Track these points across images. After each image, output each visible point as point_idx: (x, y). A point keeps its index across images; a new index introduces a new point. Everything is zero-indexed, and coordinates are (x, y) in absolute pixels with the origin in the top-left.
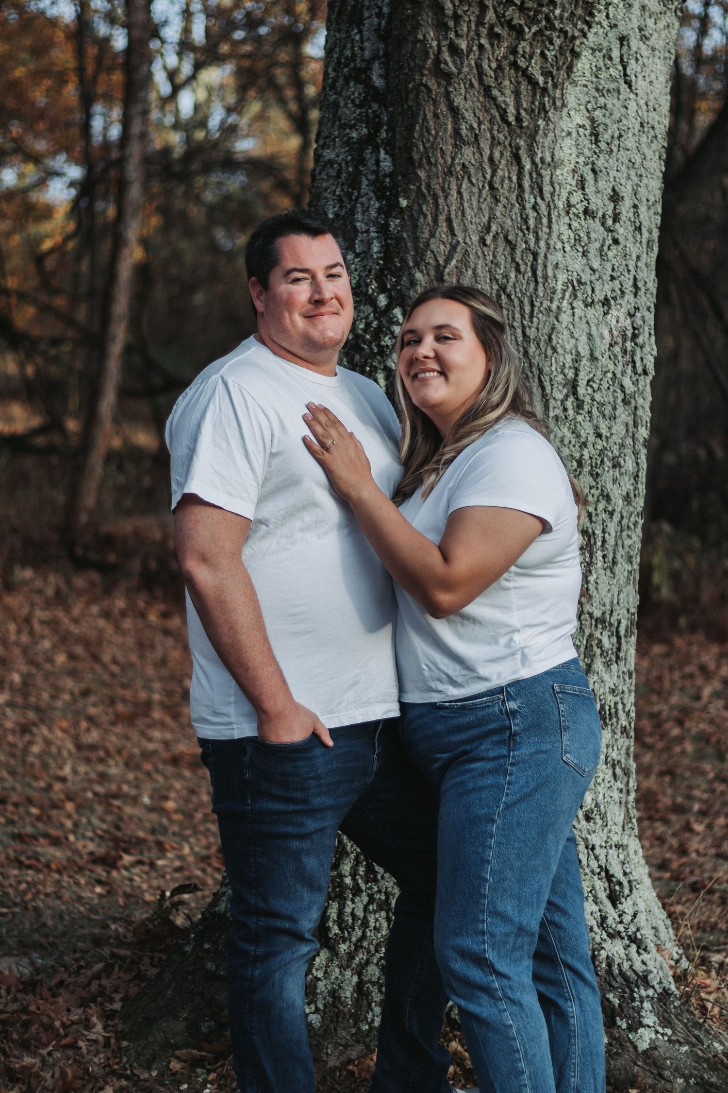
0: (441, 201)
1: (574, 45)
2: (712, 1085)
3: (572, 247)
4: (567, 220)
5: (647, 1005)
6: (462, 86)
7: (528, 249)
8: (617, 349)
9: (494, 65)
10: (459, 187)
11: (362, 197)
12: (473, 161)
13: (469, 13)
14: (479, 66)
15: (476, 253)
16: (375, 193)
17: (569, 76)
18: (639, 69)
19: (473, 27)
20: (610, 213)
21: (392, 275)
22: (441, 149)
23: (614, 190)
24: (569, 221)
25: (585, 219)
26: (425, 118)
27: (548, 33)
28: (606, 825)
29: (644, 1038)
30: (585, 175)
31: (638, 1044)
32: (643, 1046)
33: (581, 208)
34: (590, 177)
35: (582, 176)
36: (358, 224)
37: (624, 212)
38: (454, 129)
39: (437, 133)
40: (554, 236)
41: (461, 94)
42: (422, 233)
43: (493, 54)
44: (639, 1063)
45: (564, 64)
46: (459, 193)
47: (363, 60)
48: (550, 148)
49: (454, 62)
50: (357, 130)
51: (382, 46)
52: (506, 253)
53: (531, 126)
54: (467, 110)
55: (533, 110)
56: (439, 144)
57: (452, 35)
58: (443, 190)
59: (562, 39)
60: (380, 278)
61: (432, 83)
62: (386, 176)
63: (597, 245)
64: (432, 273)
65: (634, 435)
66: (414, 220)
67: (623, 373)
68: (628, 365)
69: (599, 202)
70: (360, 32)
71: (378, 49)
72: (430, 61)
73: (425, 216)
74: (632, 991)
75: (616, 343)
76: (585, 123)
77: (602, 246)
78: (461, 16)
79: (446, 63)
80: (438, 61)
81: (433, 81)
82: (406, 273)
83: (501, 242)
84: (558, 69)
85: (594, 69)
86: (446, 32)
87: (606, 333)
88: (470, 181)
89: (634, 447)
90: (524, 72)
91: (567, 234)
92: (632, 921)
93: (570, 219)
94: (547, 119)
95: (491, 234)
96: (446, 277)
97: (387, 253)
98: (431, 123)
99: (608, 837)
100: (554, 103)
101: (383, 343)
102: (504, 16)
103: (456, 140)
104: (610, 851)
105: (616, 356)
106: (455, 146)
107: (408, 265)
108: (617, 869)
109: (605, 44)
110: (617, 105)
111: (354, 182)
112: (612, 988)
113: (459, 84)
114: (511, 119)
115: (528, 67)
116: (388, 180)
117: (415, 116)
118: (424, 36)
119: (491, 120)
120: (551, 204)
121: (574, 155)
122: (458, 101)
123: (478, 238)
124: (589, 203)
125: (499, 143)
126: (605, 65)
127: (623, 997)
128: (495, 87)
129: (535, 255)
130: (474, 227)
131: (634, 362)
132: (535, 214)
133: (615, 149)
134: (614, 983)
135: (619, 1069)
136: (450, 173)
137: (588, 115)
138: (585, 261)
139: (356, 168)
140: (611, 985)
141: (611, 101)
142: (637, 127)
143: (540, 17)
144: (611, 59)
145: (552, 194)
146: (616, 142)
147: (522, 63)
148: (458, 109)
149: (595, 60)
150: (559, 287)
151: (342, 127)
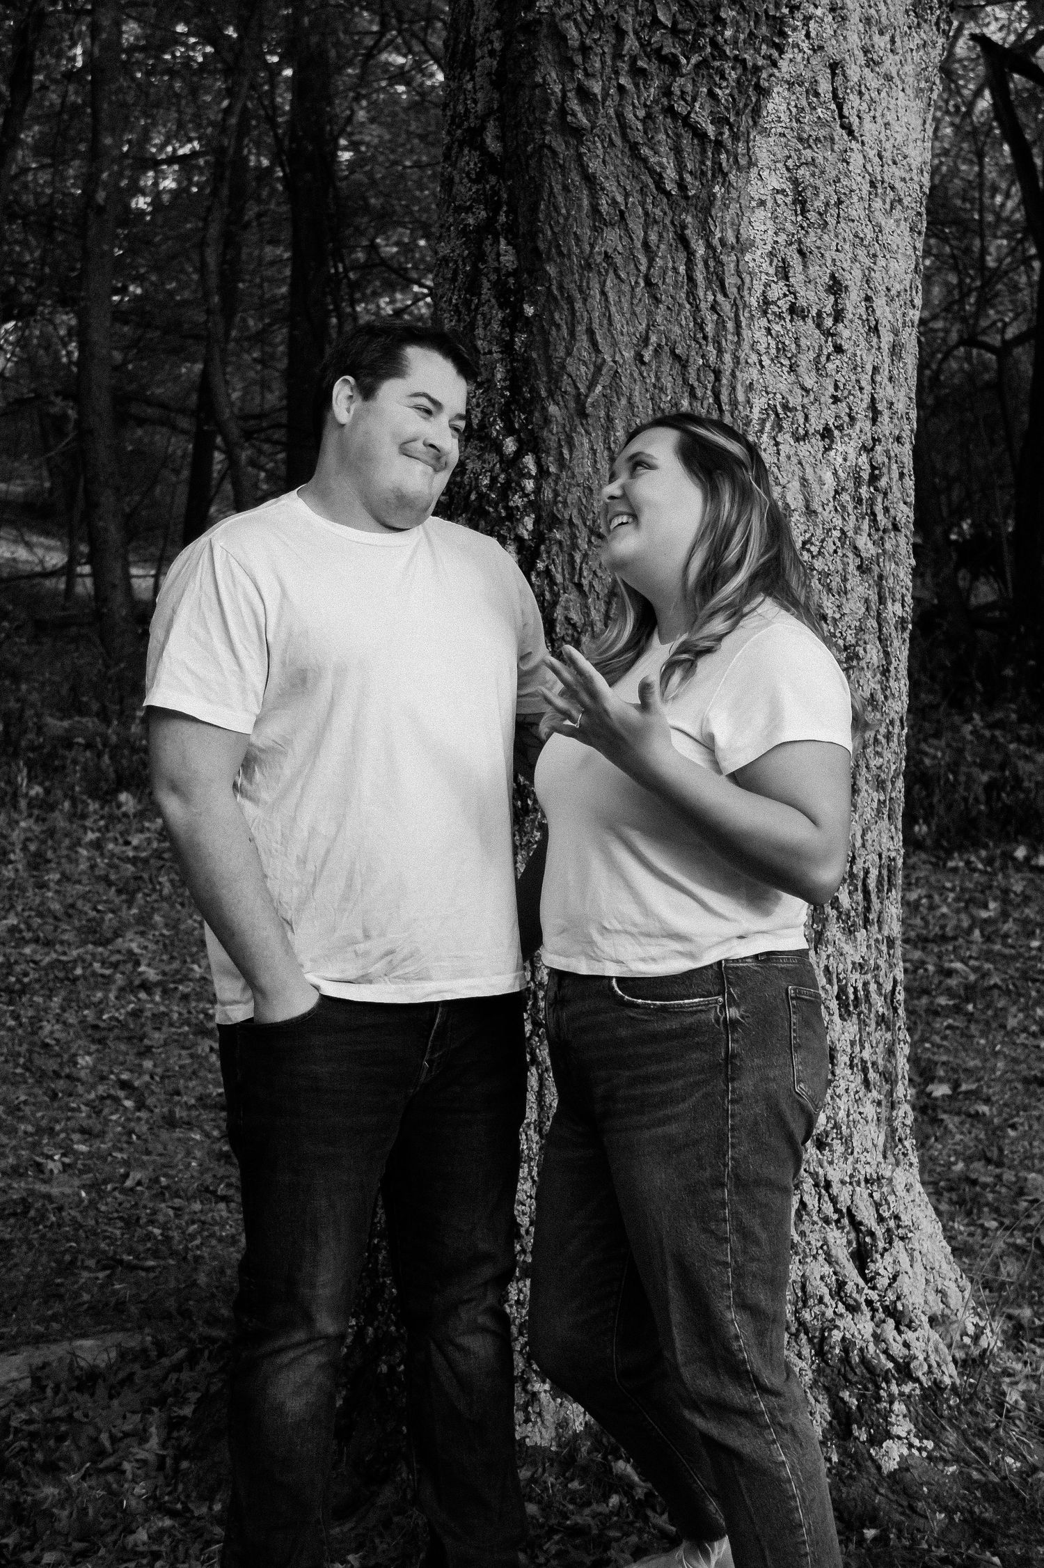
0: (578, 305)
1: (759, 78)
2: (984, 1522)
3: (772, 360)
4: (764, 322)
5: (899, 1407)
6: (599, 145)
7: (706, 365)
8: (845, 497)
9: (641, 113)
10: (603, 284)
11: (483, 305)
12: (620, 248)
13: (601, 43)
14: (620, 116)
15: (631, 375)
16: (498, 300)
17: (755, 123)
18: (864, 106)
19: (609, 62)
20: (828, 309)
21: (520, 411)
22: (575, 233)
23: (833, 277)
24: (767, 324)
25: (791, 321)
26: (551, 193)
27: (717, 64)
28: (852, 1153)
29: (892, 1455)
30: (789, 259)
31: (882, 1463)
32: (890, 1465)
33: (784, 305)
34: (796, 262)
35: (784, 260)
36: (479, 343)
37: (850, 308)
38: (591, 204)
39: (568, 212)
40: (746, 346)
41: (598, 156)
42: (556, 350)
43: (639, 97)
44: (883, 1491)
45: (746, 105)
46: (603, 293)
47: (476, 118)
48: (733, 224)
49: (586, 112)
50: (473, 213)
51: (496, 96)
52: (674, 372)
53: (704, 195)
54: (607, 178)
55: (703, 173)
56: (572, 226)
57: (580, 75)
58: (581, 291)
59: (739, 71)
60: (506, 415)
61: (558, 144)
62: (508, 274)
63: (812, 355)
64: (572, 405)
65: (879, 614)
66: (545, 333)
67: (857, 530)
68: (863, 518)
69: (812, 296)
70: (473, 78)
71: (492, 99)
72: (552, 112)
73: (558, 327)
74: (878, 1387)
75: (843, 489)
76: (784, 186)
77: (819, 356)
78: (591, 48)
79: (574, 115)
80: (563, 112)
81: (560, 139)
82: (539, 407)
83: (666, 358)
84: (737, 114)
85: (794, 110)
86: (572, 71)
87: (828, 477)
88: (618, 277)
89: (880, 630)
90: (686, 120)
91: (763, 340)
92: (890, 1285)
93: (769, 321)
94: (728, 185)
95: (651, 348)
96: (589, 410)
97: (515, 380)
98: (560, 199)
99: (855, 1169)
100: (736, 161)
101: (511, 504)
102: (649, 43)
103: (594, 221)
104: (858, 1189)
105: (844, 508)
106: (594, 229)
107: (540, 395)
108: (866, 1214)
109: (807, 74)
110: (830, 158)
111: (473, 287)
112: (849, 1384)
113: (594, 142)
114: (670, 186)
115: (689, 113)
116: (511, 280)
117: (538, 189)
118: (544, 78)
119: (642, 189)
120: (738, 302)
121: (770, 233)
122: (594, 166)
123: (633, 353)
124: (796, 298)
125: (656, 222)
126: (809, 104)
127: (863, 1396)
128: (644, 144)
129: (717, 374)
130: (626, 339)
131: (874, 514)
132: (715, 317)
133: (832, 221)
134: (851, 1376)
135: (854, 1499)
136: (589, 267)
137: (788, 175)
138: (793, 378)
139: (475, 266)
140: (847, 1380)
141: (822, 155)
142: (866, 187)
143: (702, 42)
144: (817, 95)
145: (740, 289)
146: (834, 211)
147: (680, 108)
148: (595, 178)
149: (794, 97)
150: (756, 415)
151: (458, 210)
